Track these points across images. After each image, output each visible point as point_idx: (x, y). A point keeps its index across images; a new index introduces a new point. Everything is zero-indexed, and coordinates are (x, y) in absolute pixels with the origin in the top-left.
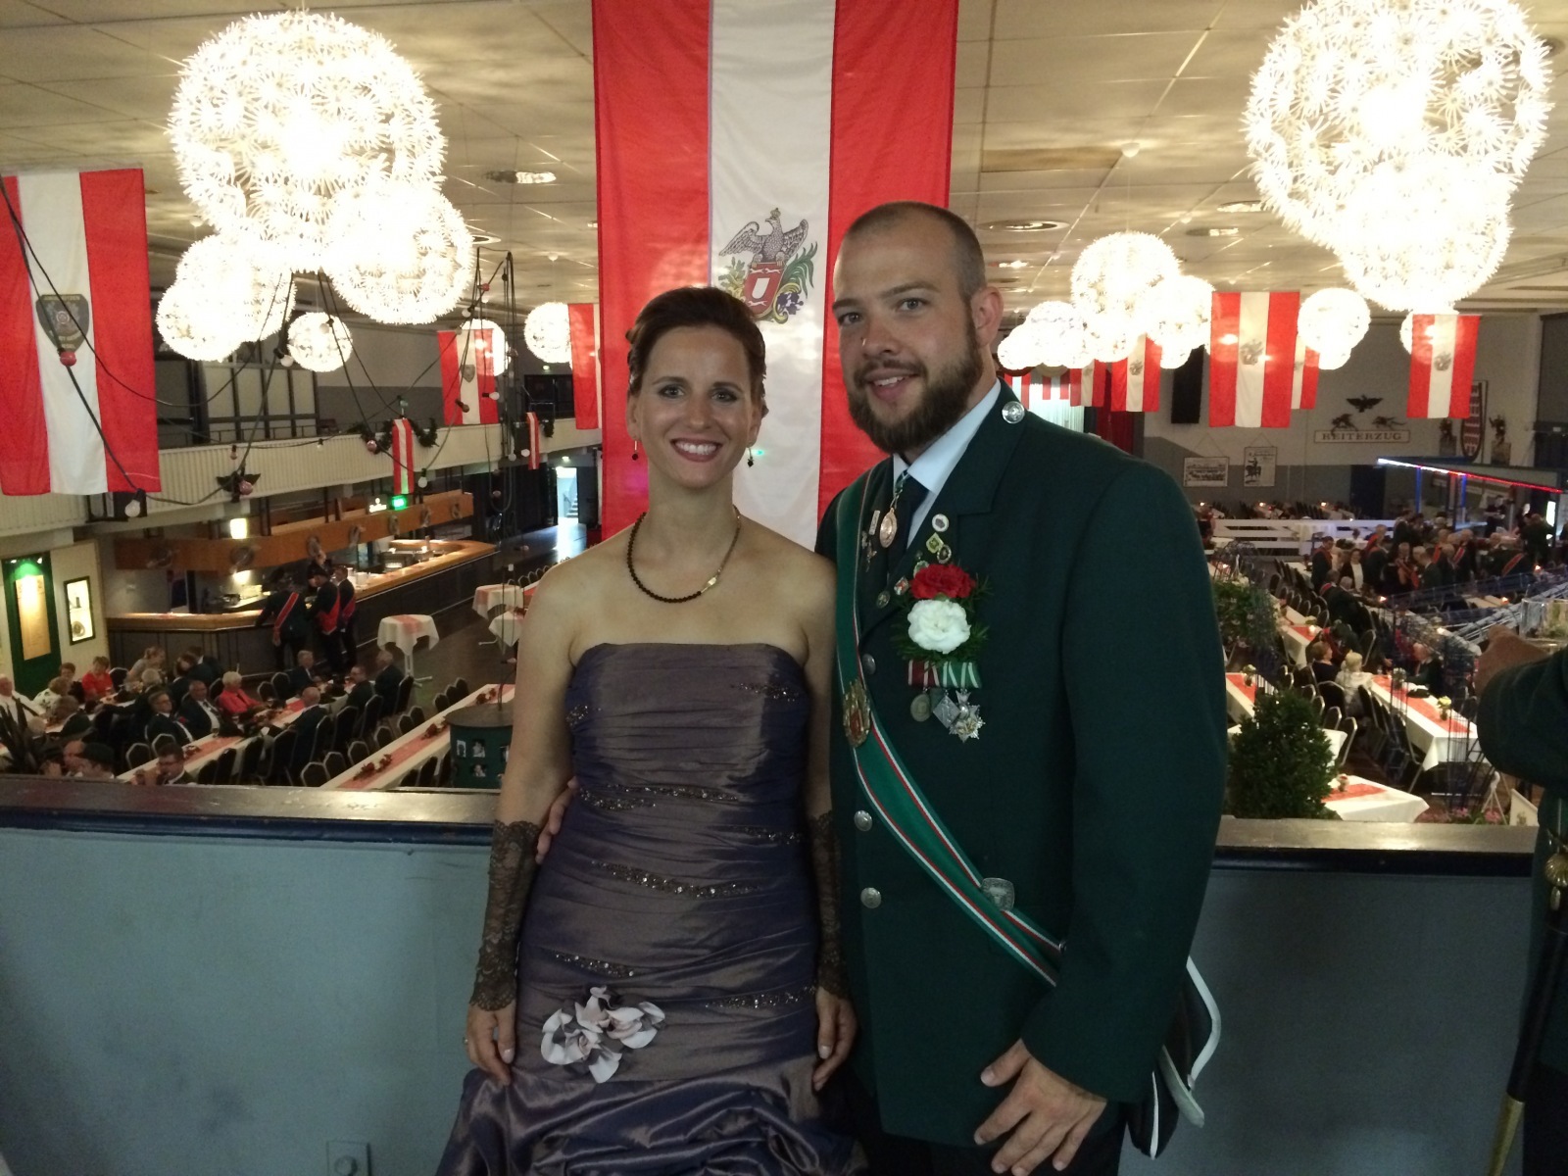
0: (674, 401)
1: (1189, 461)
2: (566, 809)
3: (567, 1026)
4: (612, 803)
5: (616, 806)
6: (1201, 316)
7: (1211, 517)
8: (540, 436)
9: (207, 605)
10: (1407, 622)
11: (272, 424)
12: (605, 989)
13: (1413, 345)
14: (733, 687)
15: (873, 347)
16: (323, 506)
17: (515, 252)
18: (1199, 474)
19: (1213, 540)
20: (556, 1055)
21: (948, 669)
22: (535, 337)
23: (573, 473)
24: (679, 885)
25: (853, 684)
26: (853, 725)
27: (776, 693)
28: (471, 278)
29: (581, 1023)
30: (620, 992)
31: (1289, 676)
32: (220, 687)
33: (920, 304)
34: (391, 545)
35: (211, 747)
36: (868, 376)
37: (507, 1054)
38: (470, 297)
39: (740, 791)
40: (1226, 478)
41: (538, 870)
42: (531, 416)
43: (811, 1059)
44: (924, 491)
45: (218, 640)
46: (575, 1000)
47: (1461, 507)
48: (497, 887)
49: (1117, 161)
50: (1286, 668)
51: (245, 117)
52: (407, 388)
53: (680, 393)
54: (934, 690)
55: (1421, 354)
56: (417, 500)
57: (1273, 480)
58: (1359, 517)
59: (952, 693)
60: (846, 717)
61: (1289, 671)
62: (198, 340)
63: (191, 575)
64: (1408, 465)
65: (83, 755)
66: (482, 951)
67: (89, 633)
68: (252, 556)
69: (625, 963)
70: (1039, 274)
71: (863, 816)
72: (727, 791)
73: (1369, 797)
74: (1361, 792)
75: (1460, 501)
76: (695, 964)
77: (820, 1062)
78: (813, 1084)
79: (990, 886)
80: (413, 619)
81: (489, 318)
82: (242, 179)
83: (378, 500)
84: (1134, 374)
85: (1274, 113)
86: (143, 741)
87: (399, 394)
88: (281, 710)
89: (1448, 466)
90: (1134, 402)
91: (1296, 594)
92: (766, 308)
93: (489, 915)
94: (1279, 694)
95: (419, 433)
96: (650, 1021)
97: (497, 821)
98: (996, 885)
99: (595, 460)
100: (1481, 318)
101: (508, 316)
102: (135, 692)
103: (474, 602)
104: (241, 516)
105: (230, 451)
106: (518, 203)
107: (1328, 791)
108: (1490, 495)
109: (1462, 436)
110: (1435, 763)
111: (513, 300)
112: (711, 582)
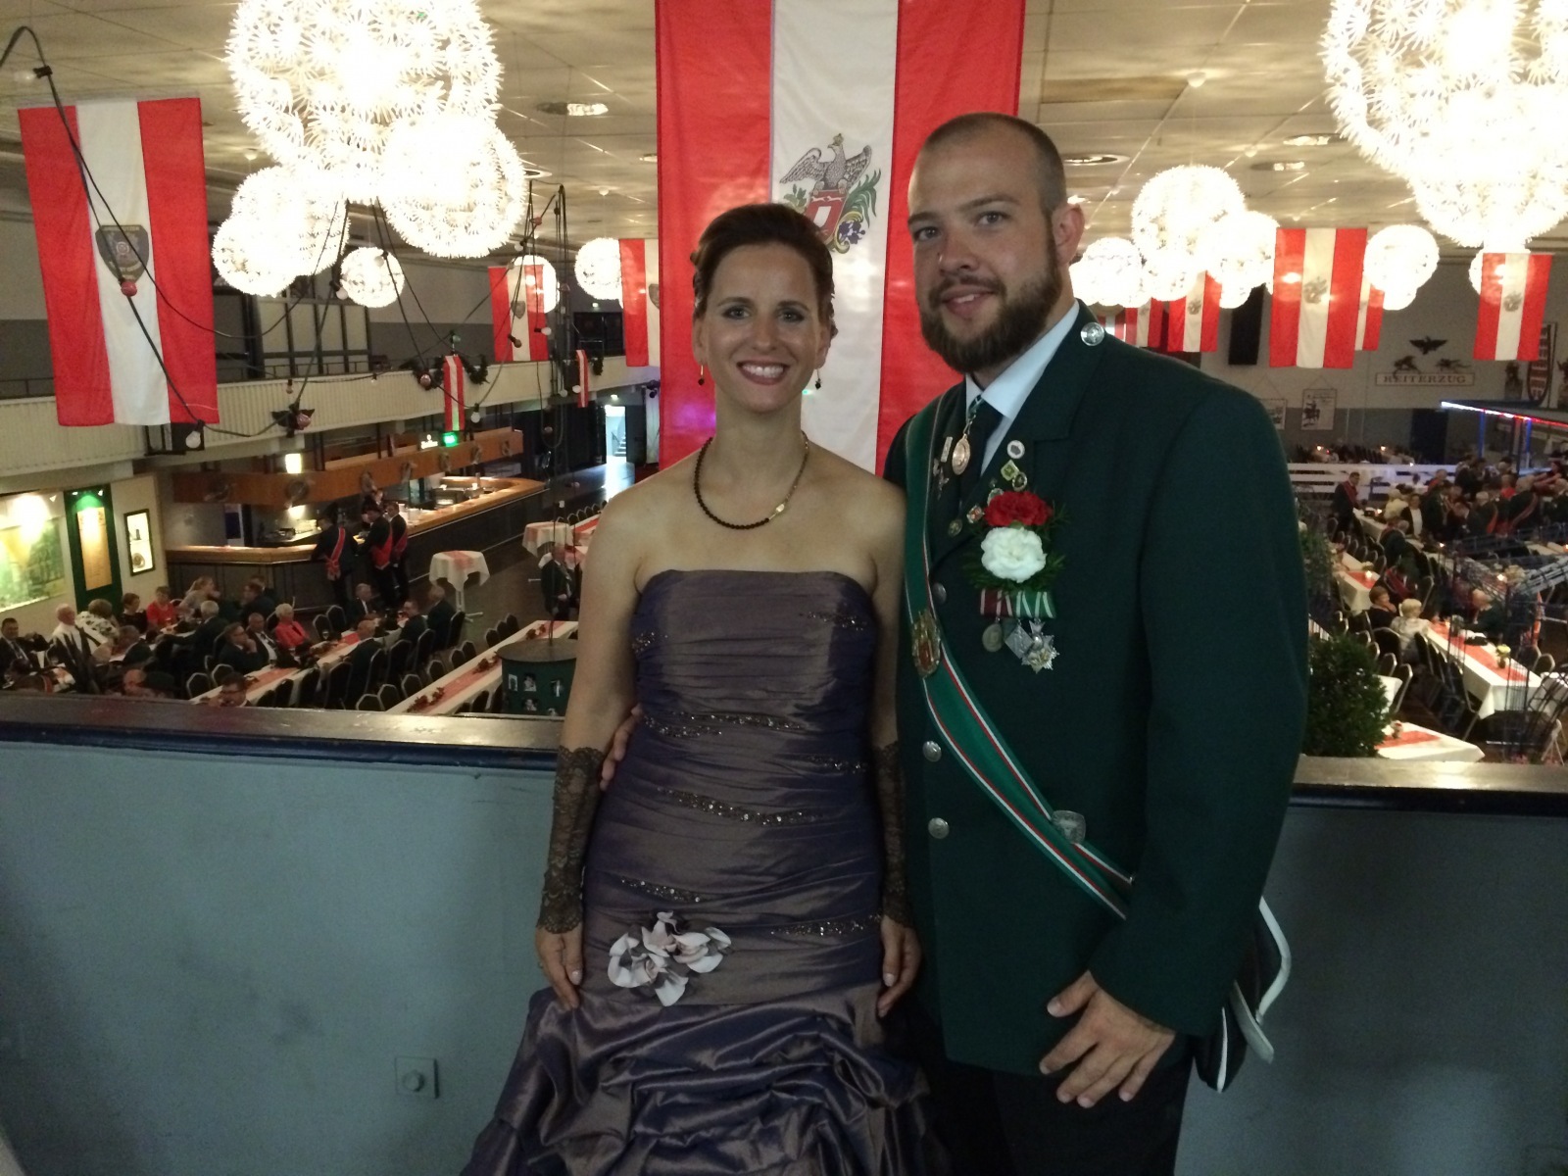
0: (741, 322)
2: (630, 736)
3: (634, 950)
4: (679, 731)
5: (682, 733)
6: (1264, 253)
8: (589, 374)
9: (263, 539)
10: (1467, 570)
11: (326, 360)
12: (671, 914)
13: (1483, 284)
14: (801, 615)
15: (951, 262)
16: (374, 442)
17: (568, 185)
20: (623, 979)
21: (1021, 598)
22: (585, 273)
23: (621, 411)
24: (746, 812)
25: (922, 614)
26: (922, 656)
27: (844, 622)
28: (523, 212)
29: (648, 947)
30: (686, 917)
31: (1343, 622)
32: (275, 621)
33: (1000, 218)
34: (442, 482)
35: (269, 678)
36: (944, 294)
37: (576, 976)
38: (522, 232)
39: (807, 720)
40: (1283, 421)
41: (602, 796)
42: (580, 353)
43: (876, 986)
44: (998, 417)
45: (274, 572)
46: (641, 925)
47: (1525, 452)
48: (562, 812)
49: (1182, 90)
50: (1341, 614)
51: (301, 43)
52: (459, 324)
53: (746, 314)
54: (1008, 621)
55: (1489, 293)
56: (468, 437)
57: (1332, 424)
58: (1418, 462)
59: (1026, 622)
60: (915, 647)
61: (1344, 617)
62: (252, 275)
63: (247, 508)
64: (1471, 408)
65: (144, 684)
66: (548, 875)
67: (148, 565)
68: (306, 492)
69: (691, 889)
70: (1096, 211)
71: (932, 746)
72: (794, 719)
73: (1423, 744)
74: (1415, 739)
75: (1525, 444)
76: (761, 891)
77: (884, 989)
78: (877, 1010)
79: (1061, 819)
80: (464, 556)
81: (540, 254)
82: (300, 108)
83: (429, 437)
84: (1192, 313)
85: (1350, 37)
86: (203, 670)
87: (452, 330)
88: (336, 642)
89: (1514, 410)
90: (1191, 342)
91: (1352, 539)
92: (827, 237)
93: (553, 839)
94: (1334, 640)
95: (470, 370)
96: (717, 947)
97: (561, 747)
98: (1067, 818)
99: (644, 399)
100: (1553, 257)
101: (560, 252)
103: (524, 540)
104: (296, 452)
105: (286, 387)
106: (570, 136)
107: (1381, 738)
108: (1555, 441)
109: (1528, 379)
110: (1491, 712)
111: (565, 236)
112: (780, 509)
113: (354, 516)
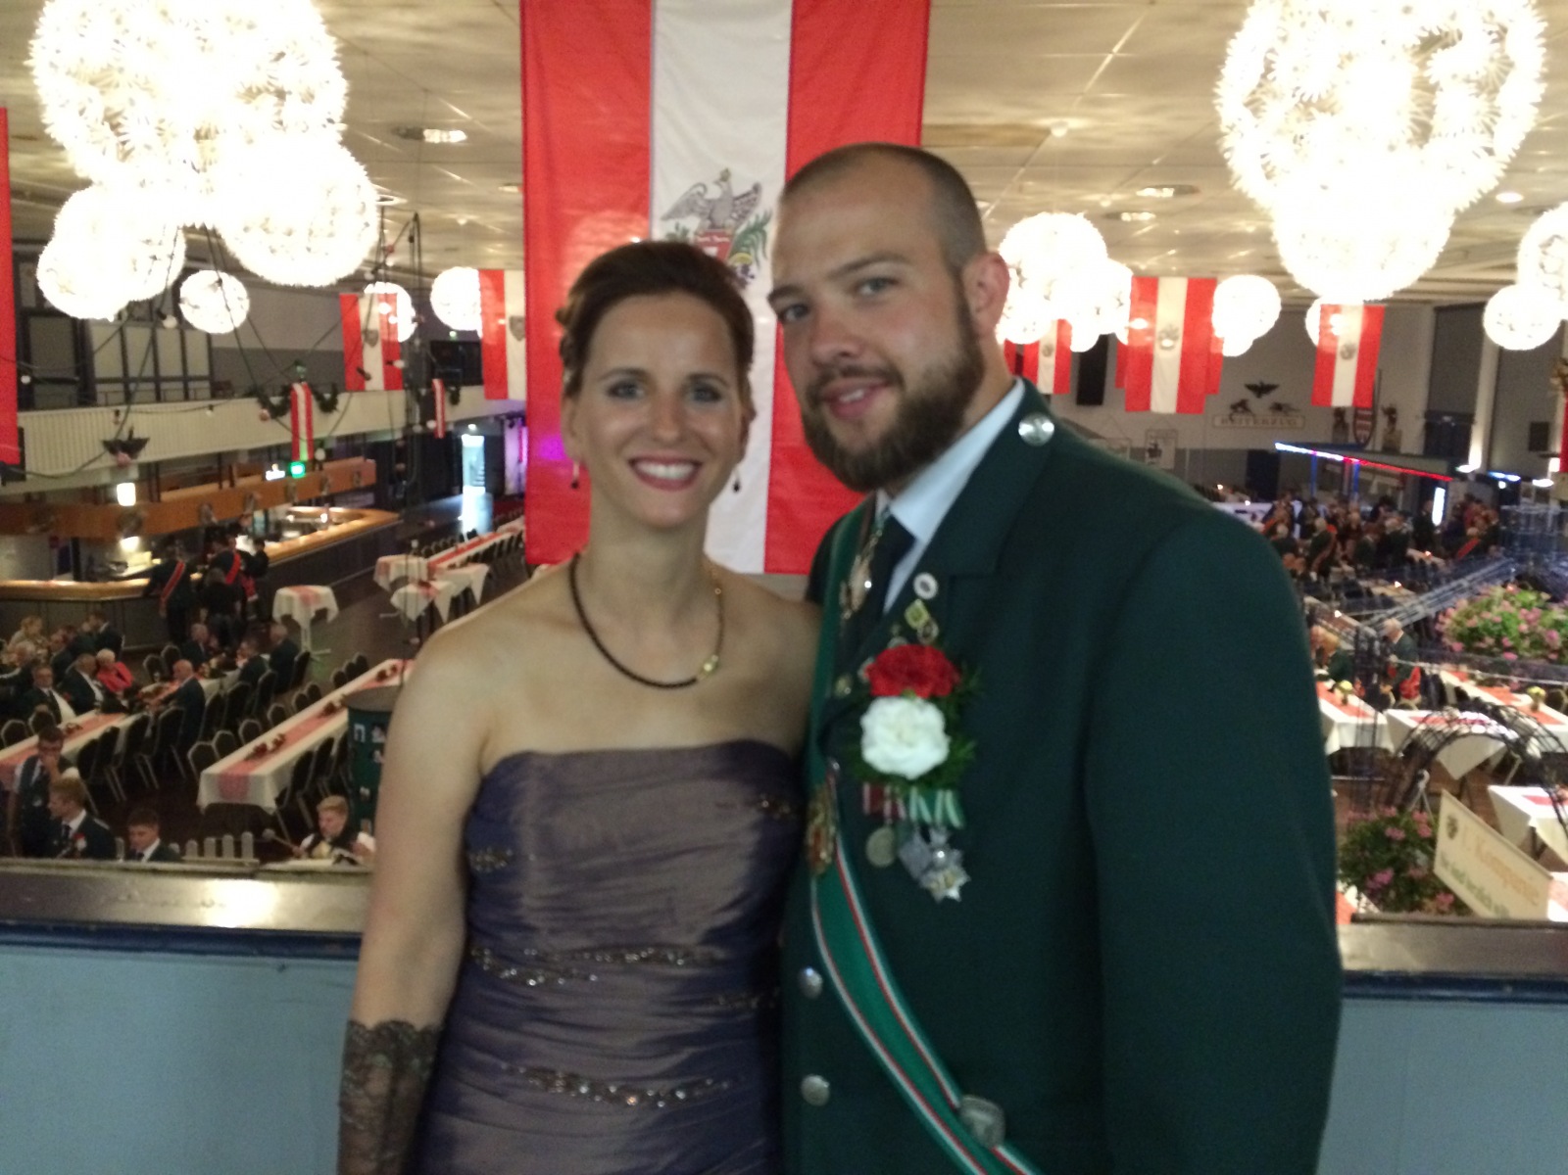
6: (1118, 301)
8: (446, 405)
9: (93, 572)
11: (164, 386)
13: (1319, 335)
16: (217, 472)
17: (423, 213)
22: (441, 303)
23: (480, 441)
25: (821, 790)
26: (815, 845)
28: (376, 237)
33: (887, 285)
34: (289, 513)
38: (374, 259)
42: (437, 383)
44: (909, 540)
47: (1354, 492)
49: (1043, 140)
52: (303, 352)
53: (640, 392)
54: (899, 827)
55: (1326, 343)
56: (317, 468)
57: (1173, 463)
58: (1253, 500)
59: (923, 831)
63: (76, 541)
64: (1304, 451)
68: (140, 523)
71: (812, 976)
75: (1353, 484)
79: (972, 1107)
80: (311, 591)
81: (394, 281)
83: (275, 467)
84: (1045, 355)
86: (20, 716)
87: (298, 358)
89: (1343, 452)
90: (1045, 384)
95: (319, 398)
98: (979, 1110)
99: (502, 430)
100: (1387, 309)
101: (415, 279)
103: (376, 574)
104: (129, 481)
105: (113, 415)
106: (427, 163)
108: (1381, 481)
109: (1354, 423)
110: (1336, 748)
111: (420, 263)
113: (189, 549)
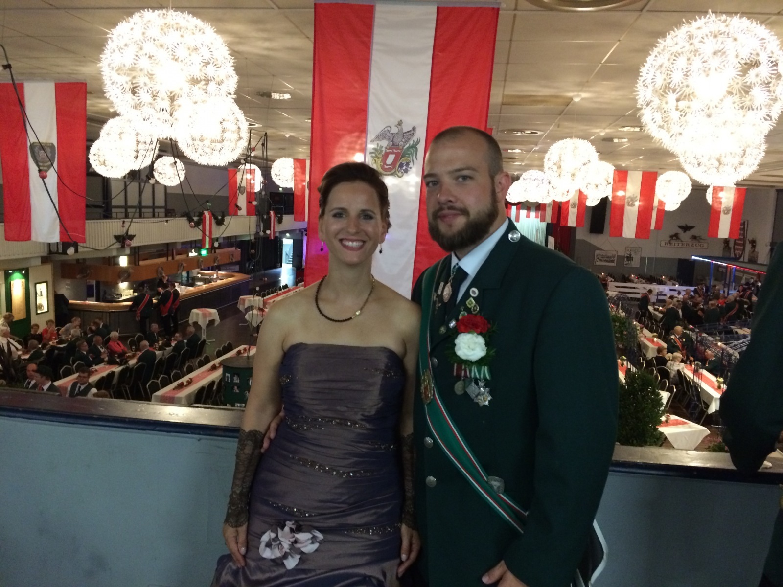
0: (341, 220)
1: (597, 252)
3: (273, 539)
4: (302, 426)
5: (304, 428)
6: (607, 181)
7: (607, 281)
8: (276, 223)
9: (105, 298)
10: (703, 340)
11: (143, 210)
12: (293, 522)
13: (713, 201)
14: (366, 369)
15: (443, 199)
16: (165, 252)
17: (270, 132)
18: (602, 259)
19: (608, 292)
20: (267, 554)
21: (474, 369)
22: (276, 174)
23: (291, 242)
24: (335, 470)
25: (426, 371)
26: (425, 393)
27: (388, 374)
28: (246, 144)
29: (280, 538)
30: (301, 523)
31: (643, 363)
32: (109, 339)
33: (468, 178)
34: (199, 273)
35: (103, 370)
36: (440, 214)
37: (243, 550)
38: (246, 153)
39: (367, 422)
40: (615, 261)
41: (262, 456)
42: (272, 213)
43: (397, 561)
45: (110, 315)
46: (278, 527)
47: (732, 282)
48: (240, 463)
49: (570, 102)
50: (641, 358)
52: (211, 196)
53: (344, 216)
54: (467, 379)
55: (716, 206)
56: (213, 252)
57: (639, 264)
58: (681, 285)
59: (476, 381)
60: (422, 388)
61: (643, 360)
62: (109, 167)
63: (98, 283)
64: (707, 260)
66: (231, 496)
67: (45, 310)
68: (129, 276)
69: (305, 509)
70: (528, 156)
71: (429, 440)
72: (361, 422)
73: (680, 426)
74: (677, 423)
75: (732, 278)
76: (340, 512)
77: (401, 563)
78: (397, 573)
79: (492, 480)
80: (208, 311)
81: (254, 163)
83: (193, 251)
84: (572, 208)
86: (70, 365)
87: (207, 199)
89: (727, 262)
90: (572, 222)
92: (392, 169)
93: (235, 478)
94: (638, 372)
95: (216, 218)
96: (316, 539)
97: (242, 428)
98: (495, 481)
99: (302, 236)
100: (747, 189)
101: (264, 163)
102: (67, 340)
103: (239, 303)
104: (125, 255)
105: (122, 223)
106: (272, 108)
107: (660, 422)
108: (747, 277)
110: (714, 411)
111: (267, 155)
112: (357, 313)
113: (151, 289)
